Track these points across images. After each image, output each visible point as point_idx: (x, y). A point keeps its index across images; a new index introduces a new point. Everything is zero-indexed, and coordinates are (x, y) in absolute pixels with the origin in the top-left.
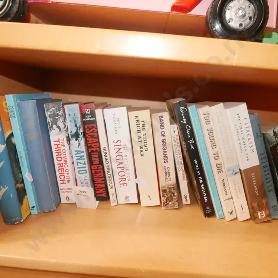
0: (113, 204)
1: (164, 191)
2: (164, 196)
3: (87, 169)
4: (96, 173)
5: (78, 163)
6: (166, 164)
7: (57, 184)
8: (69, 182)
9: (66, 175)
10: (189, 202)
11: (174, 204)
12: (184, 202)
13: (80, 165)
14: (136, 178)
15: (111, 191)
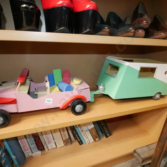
0: (46, 151)
1: (65, 141)
2: (65, 142)
3: (34, 142)
4: (38, 143)
5: (30, 142)
6: (65, 133)
7: (23, 152)
8: (28, 150)
9: (26, 148)
10: (74, 140)
11: (69, 144)
12: (73, 140)
13: (31, 142)
14: (54, 140)
15: (45, 147)
